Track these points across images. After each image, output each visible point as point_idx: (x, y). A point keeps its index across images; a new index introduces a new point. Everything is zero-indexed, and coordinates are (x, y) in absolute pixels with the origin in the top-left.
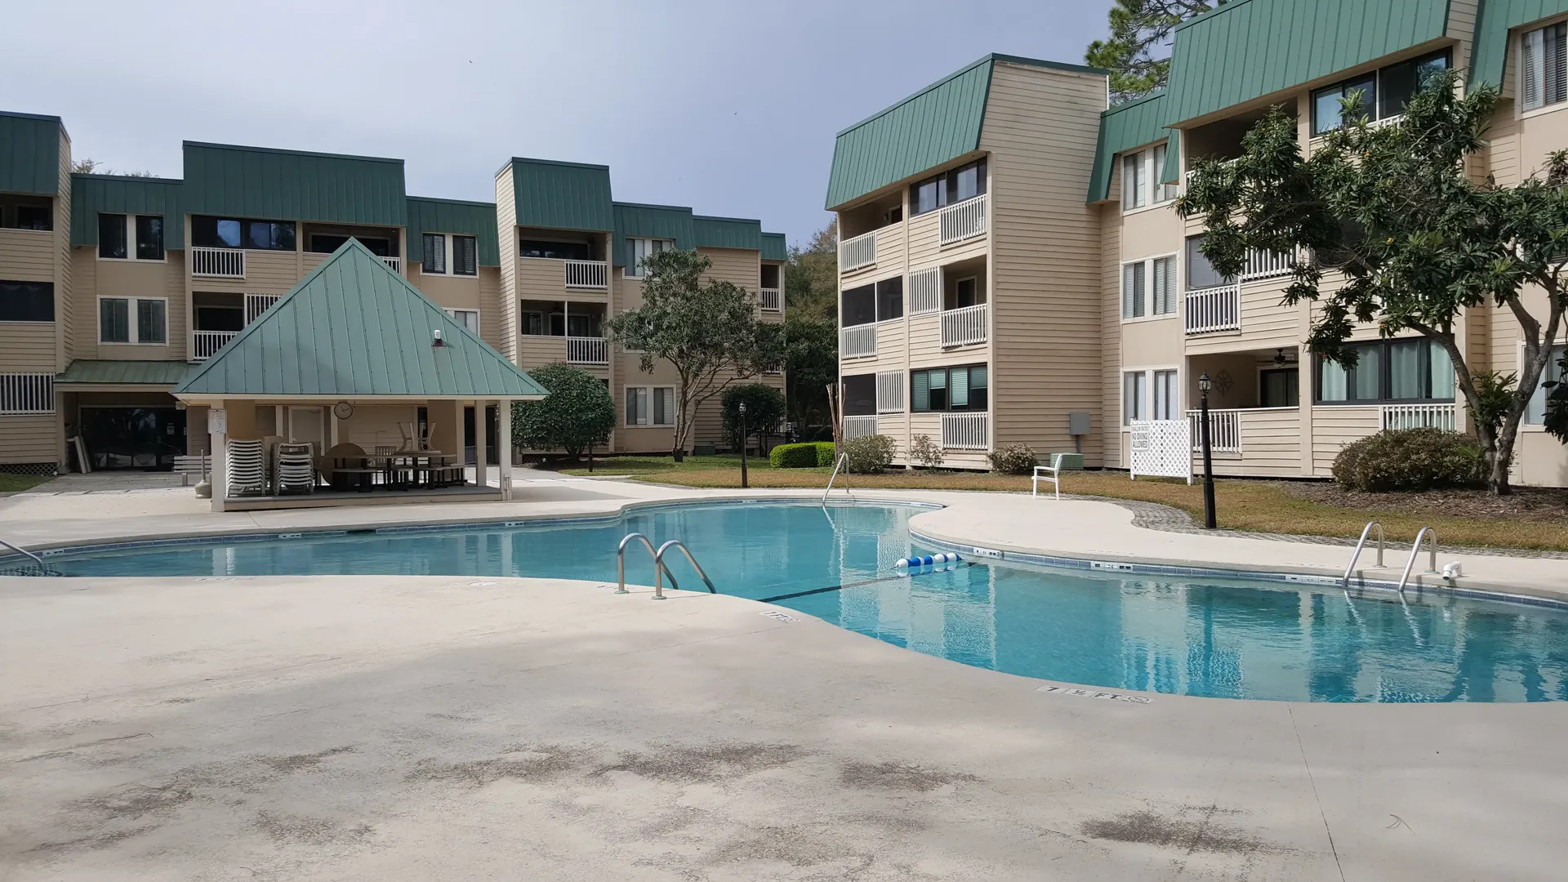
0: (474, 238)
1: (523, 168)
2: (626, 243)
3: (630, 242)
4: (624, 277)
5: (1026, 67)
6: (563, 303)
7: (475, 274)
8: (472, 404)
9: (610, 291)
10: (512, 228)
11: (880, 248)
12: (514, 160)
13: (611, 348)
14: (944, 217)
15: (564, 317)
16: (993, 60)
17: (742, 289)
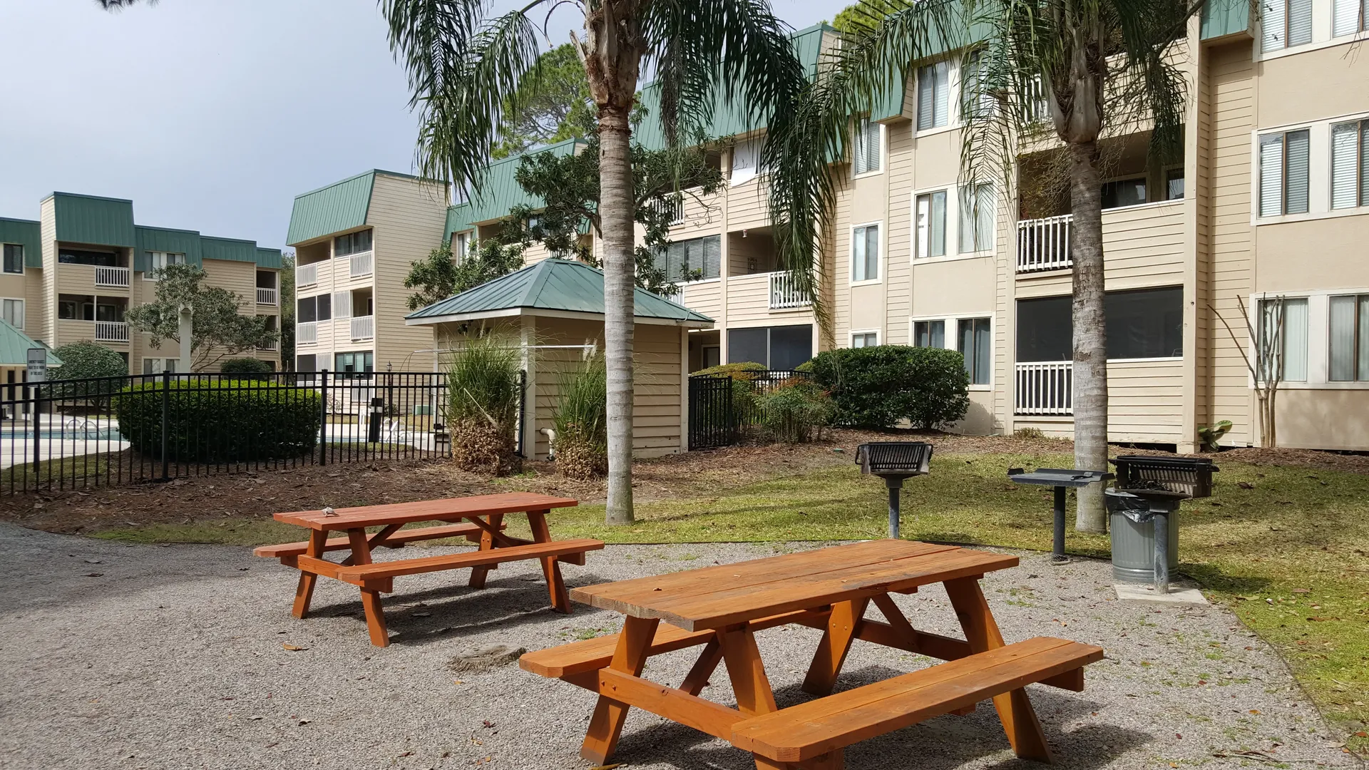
0: (21, 246)
1: (63, 201)
2: (145, 256)
3: (149, 255)
4: (143, 279)
5: (397, 178)
6: (93, 297)
7: (21, 272)
8: (13, 369)
9: (132, 289)
10: (53, 242)
11: (320, 274)
12: (56, 194)
13: (131, 329)
14: (352, 260)
15: (93, 306)
16: (375, 173)
17: (232, 293)
